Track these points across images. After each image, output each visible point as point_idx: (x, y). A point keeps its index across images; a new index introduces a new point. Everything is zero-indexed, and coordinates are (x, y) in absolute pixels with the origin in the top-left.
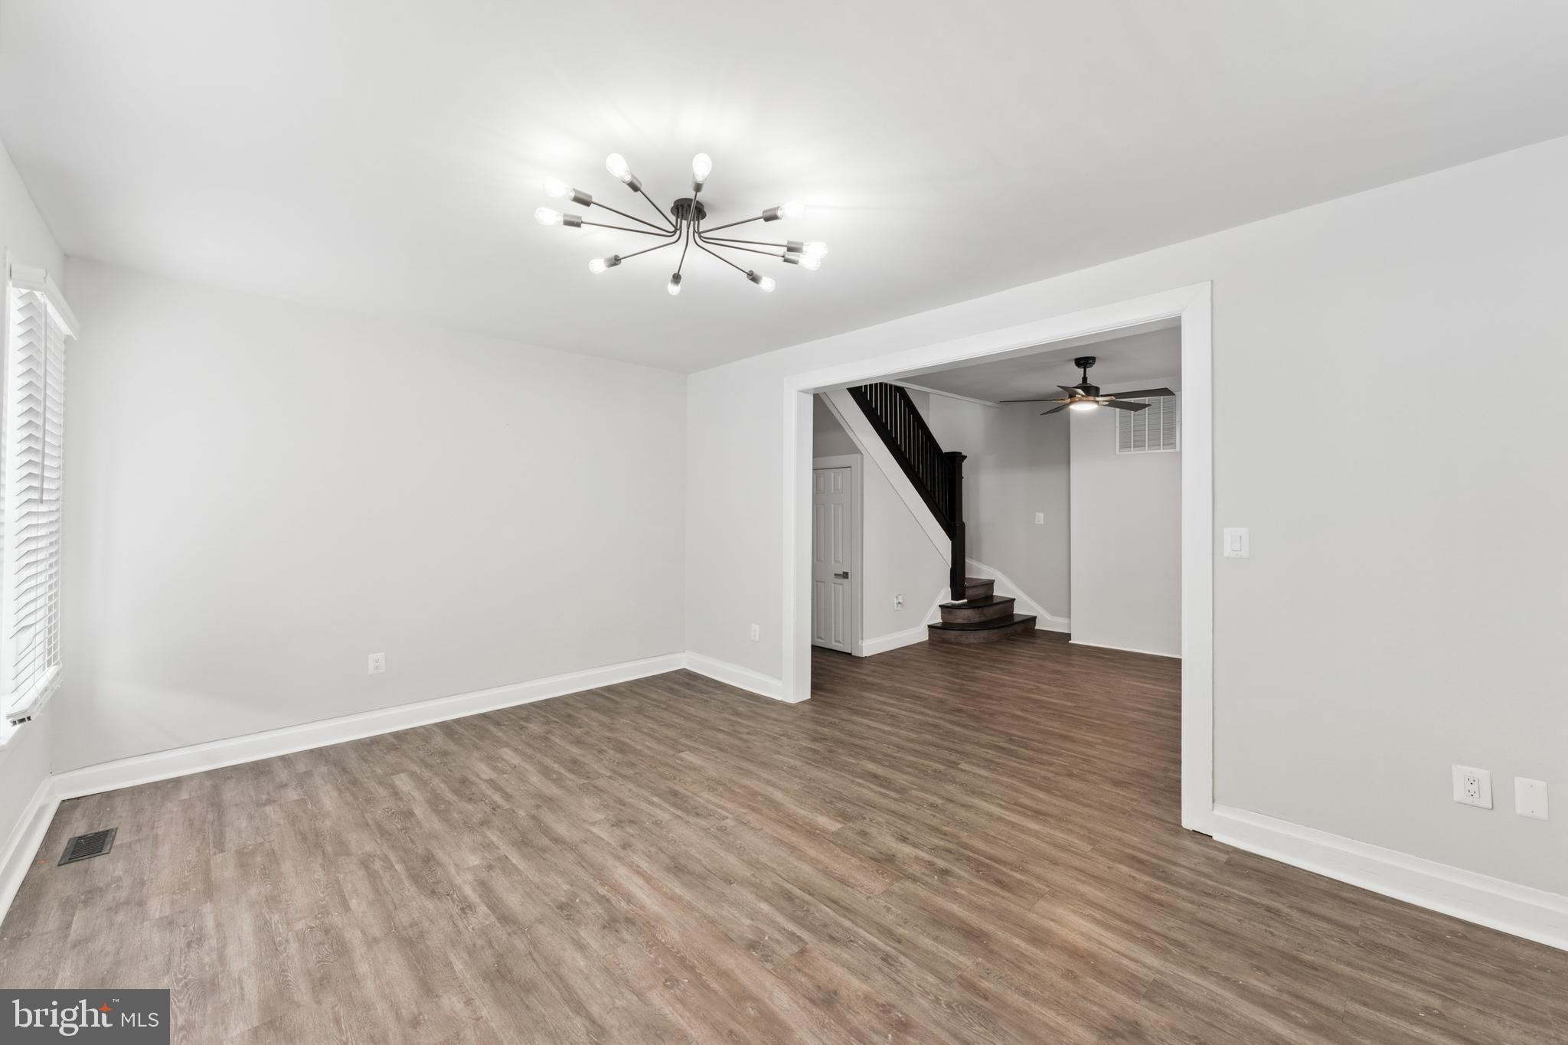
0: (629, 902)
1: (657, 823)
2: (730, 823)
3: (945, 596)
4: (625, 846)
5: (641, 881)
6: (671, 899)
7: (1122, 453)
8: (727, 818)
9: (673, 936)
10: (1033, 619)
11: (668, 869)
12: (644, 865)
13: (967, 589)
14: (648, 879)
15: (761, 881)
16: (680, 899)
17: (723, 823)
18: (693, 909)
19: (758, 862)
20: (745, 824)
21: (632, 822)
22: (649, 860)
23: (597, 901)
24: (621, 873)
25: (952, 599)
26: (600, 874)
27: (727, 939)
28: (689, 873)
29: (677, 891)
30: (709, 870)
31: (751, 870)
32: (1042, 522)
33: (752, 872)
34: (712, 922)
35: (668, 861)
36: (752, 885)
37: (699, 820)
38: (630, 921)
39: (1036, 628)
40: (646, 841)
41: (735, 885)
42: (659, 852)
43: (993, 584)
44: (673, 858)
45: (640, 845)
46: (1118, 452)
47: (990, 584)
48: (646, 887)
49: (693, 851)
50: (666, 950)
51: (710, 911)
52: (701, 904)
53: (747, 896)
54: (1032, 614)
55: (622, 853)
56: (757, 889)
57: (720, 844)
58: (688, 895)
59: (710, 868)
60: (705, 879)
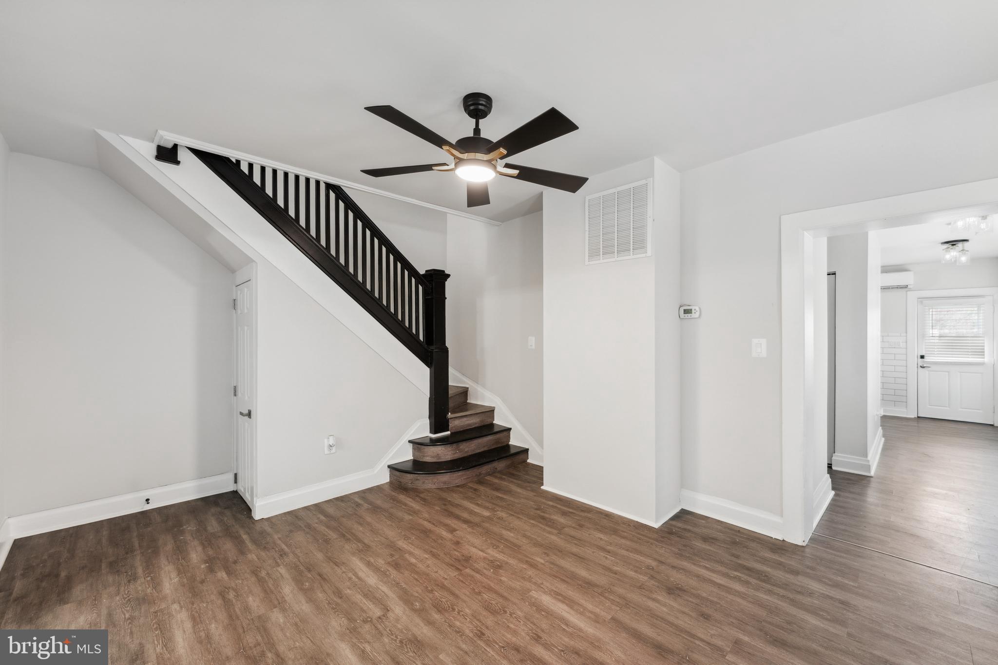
3: (422, 429)
7: (591, 263)
10: (525, 451)
13: (450, 420)
25: (431, 432)
32: (533, 347)
39: (528, 461)
43: (494, 410)
46: (587, 263)
47: (491, 412)
54: (525, 446)
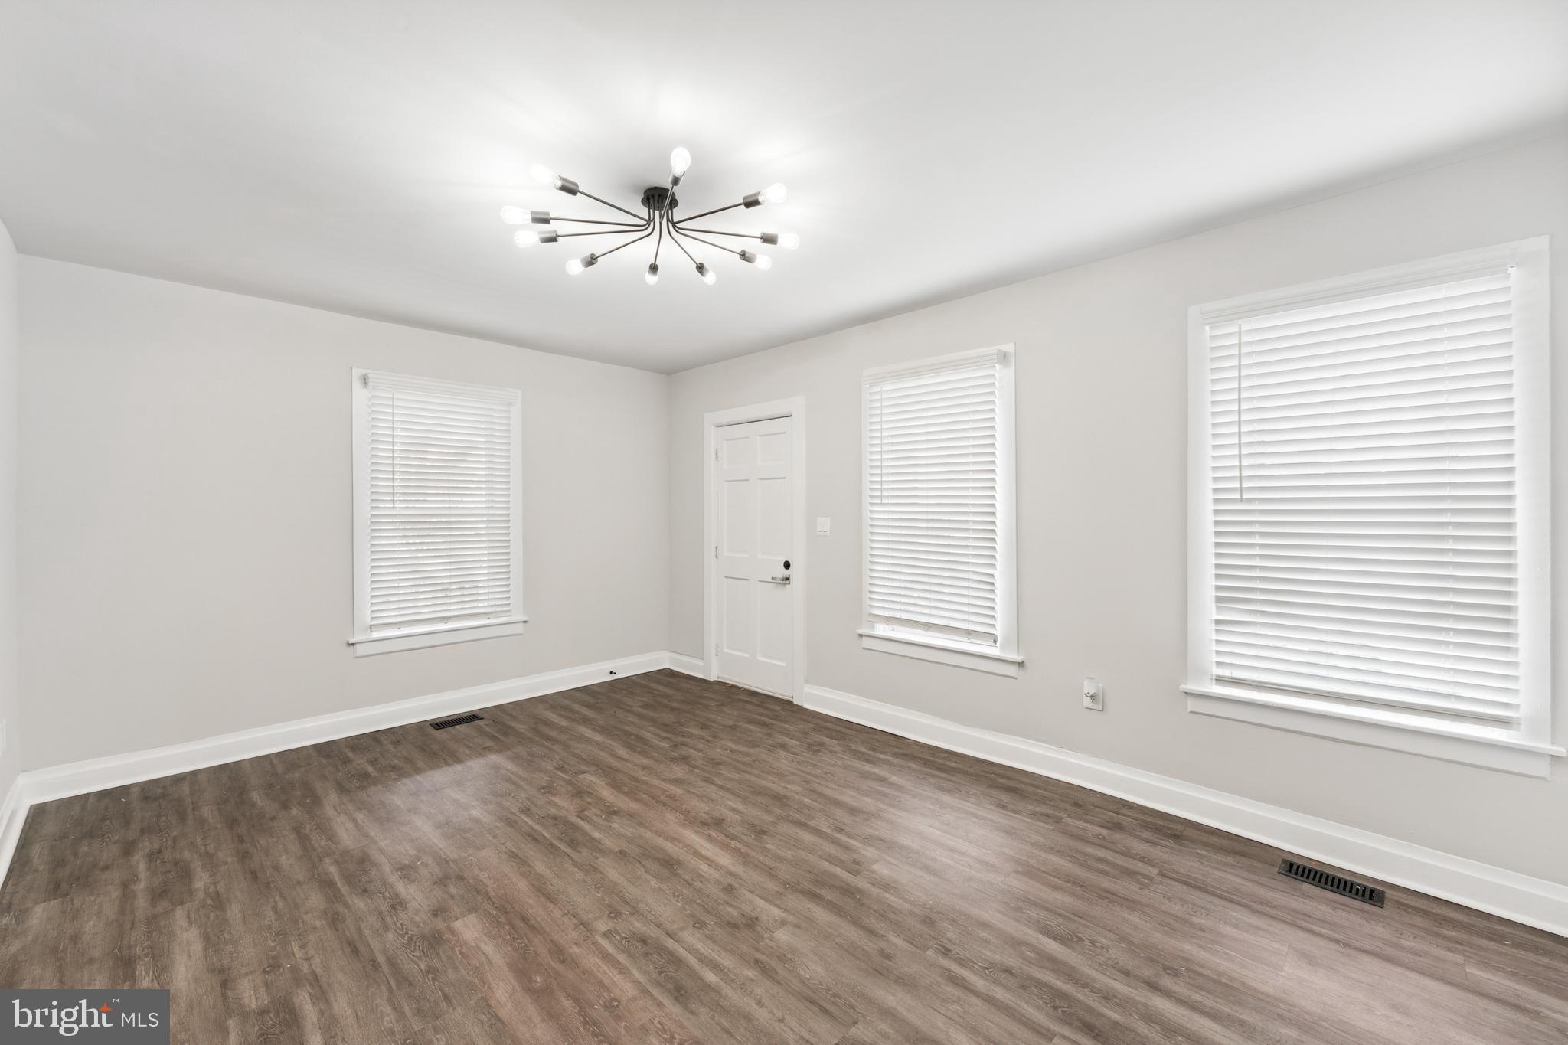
0: (710, 836)
1: (699, 924)
2: (602, 926)
4: (729, 889)
5: (703, 852)
6: (674, 839)
8: (605, 935)
9: (670, 817)
11: (679, 863)
12: (704, 867)
14: (697, 854)
15: (591, 854)
16: (666, 838)
17: (611, 925)
18: (656, 832)
19: (587, 873)
20: (582, 924)
21: (732, 925)
22: (700, 872)
23: (737, 836)
24: (725, 859)
26: (745, 859)
27: (631, 815)
28: (658, 859)
29: (669, 844)
30: (639, 862)
31: (597, 864)
33: (597, 861)
34: (641, 824)
35: (680, 871)
36: (601, 851)
37: (644, 929)
38: (704, 824)
40: (707, 896)
41: (617, 850)
42: (690, 881)
44: (675, 875)
45: (714, 891)
48: (697, 847)
49: (654, 883)
50: (675, 809)
51: (642, 831)
52: (648, 835)
53: (608, 842)
55: (731, 880)
56: (597, 847)
57: (622, 891)
58: (660, 841)
59: (637, 865)
60: (644, 855)
